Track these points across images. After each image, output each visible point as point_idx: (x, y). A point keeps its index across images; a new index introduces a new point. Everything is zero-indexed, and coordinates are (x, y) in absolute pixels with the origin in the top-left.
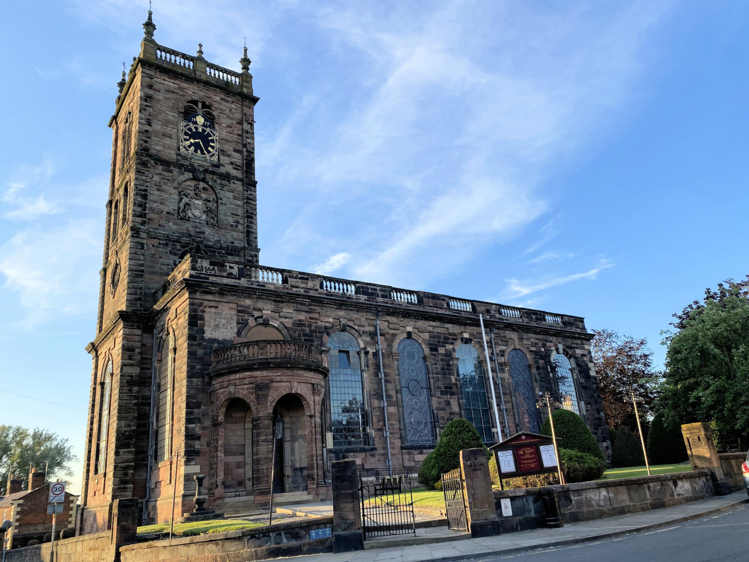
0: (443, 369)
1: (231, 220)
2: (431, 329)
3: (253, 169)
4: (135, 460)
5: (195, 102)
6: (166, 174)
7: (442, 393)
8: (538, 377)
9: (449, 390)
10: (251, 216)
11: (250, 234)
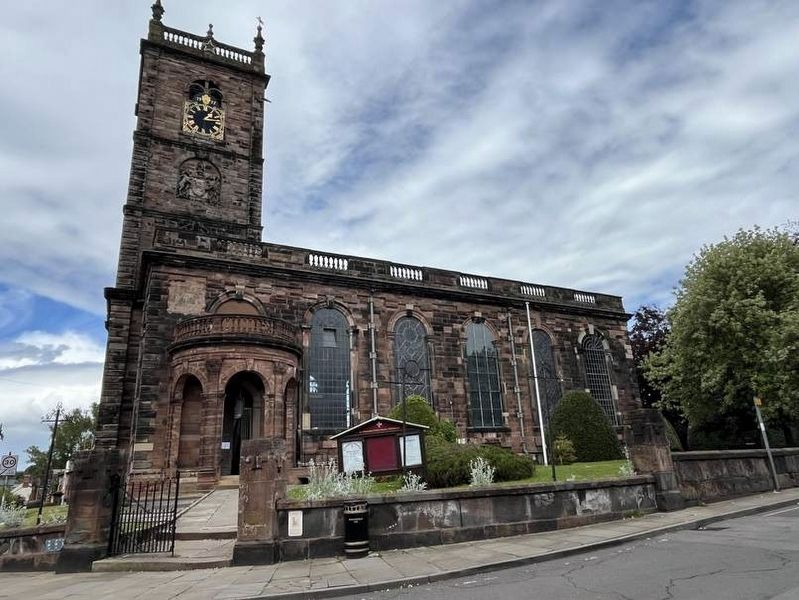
0: (448, 349)
1: (234, 199)
2: (436, 307)
3: (261, 147)
4: (118, 436)
5: (202, 82)
6: (167, 153)
7: (445, 375)
8: (561, 359)
9: (453, 371)
10: (255, 194)
11: (253, 213)
